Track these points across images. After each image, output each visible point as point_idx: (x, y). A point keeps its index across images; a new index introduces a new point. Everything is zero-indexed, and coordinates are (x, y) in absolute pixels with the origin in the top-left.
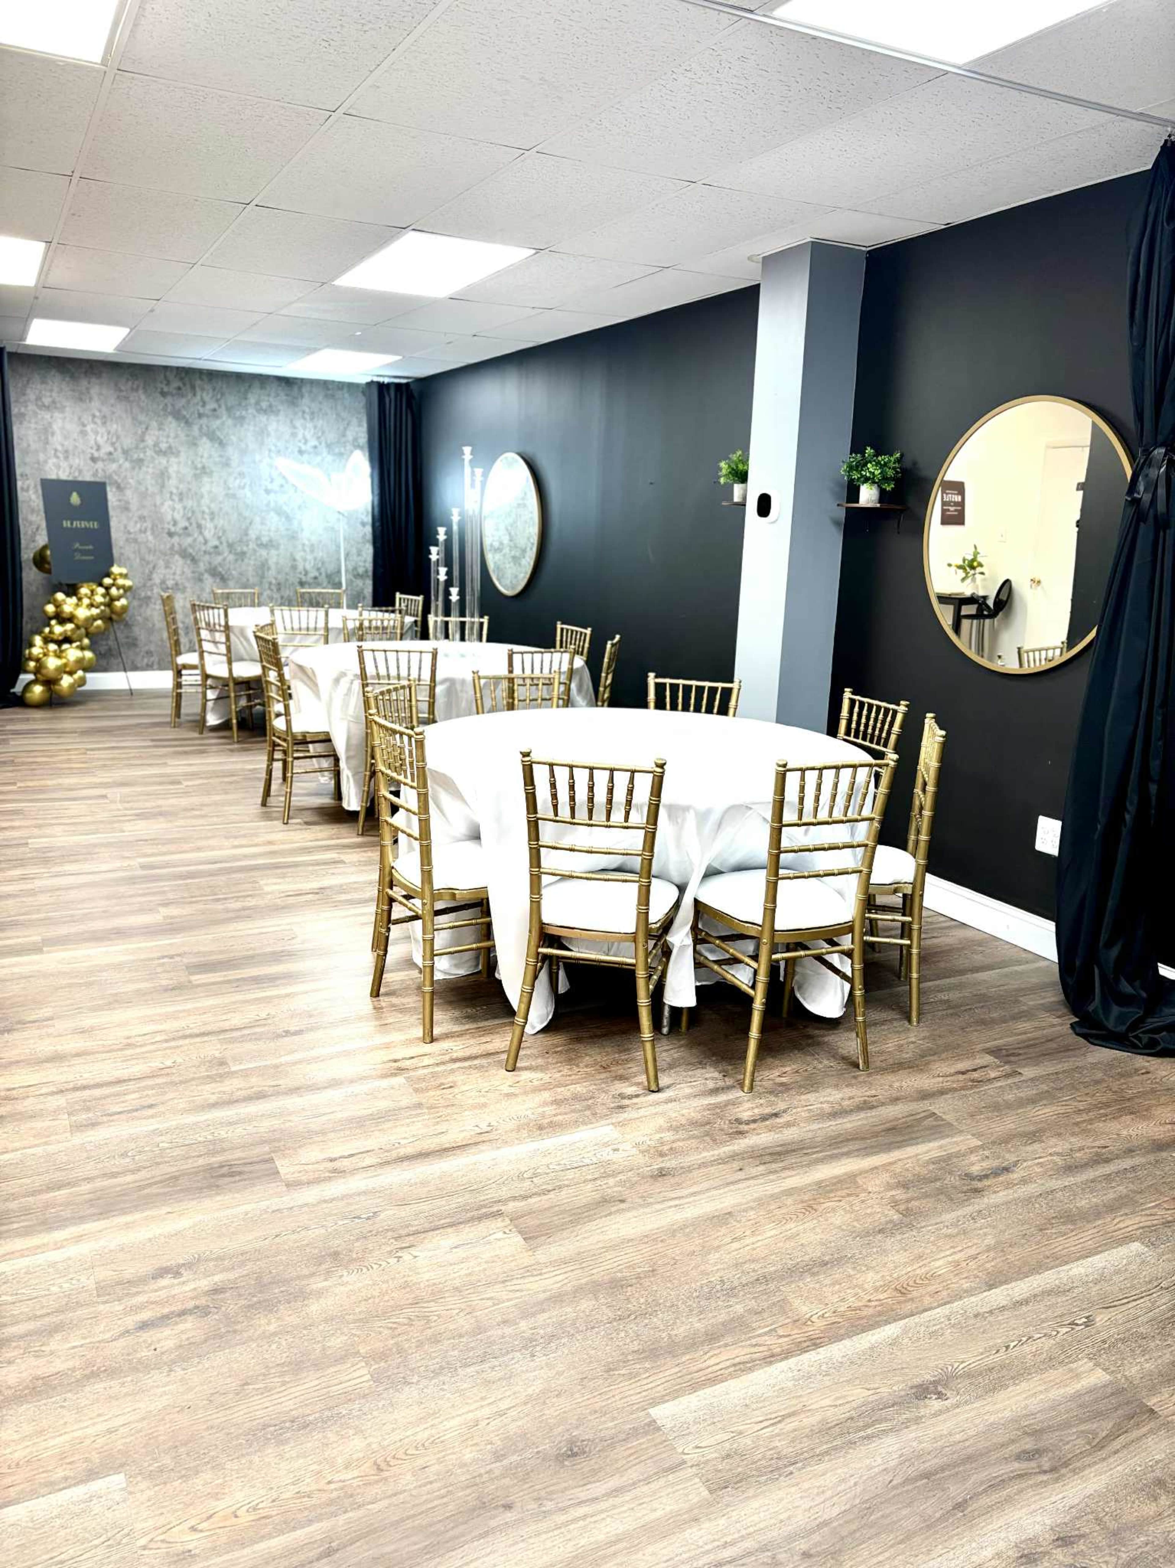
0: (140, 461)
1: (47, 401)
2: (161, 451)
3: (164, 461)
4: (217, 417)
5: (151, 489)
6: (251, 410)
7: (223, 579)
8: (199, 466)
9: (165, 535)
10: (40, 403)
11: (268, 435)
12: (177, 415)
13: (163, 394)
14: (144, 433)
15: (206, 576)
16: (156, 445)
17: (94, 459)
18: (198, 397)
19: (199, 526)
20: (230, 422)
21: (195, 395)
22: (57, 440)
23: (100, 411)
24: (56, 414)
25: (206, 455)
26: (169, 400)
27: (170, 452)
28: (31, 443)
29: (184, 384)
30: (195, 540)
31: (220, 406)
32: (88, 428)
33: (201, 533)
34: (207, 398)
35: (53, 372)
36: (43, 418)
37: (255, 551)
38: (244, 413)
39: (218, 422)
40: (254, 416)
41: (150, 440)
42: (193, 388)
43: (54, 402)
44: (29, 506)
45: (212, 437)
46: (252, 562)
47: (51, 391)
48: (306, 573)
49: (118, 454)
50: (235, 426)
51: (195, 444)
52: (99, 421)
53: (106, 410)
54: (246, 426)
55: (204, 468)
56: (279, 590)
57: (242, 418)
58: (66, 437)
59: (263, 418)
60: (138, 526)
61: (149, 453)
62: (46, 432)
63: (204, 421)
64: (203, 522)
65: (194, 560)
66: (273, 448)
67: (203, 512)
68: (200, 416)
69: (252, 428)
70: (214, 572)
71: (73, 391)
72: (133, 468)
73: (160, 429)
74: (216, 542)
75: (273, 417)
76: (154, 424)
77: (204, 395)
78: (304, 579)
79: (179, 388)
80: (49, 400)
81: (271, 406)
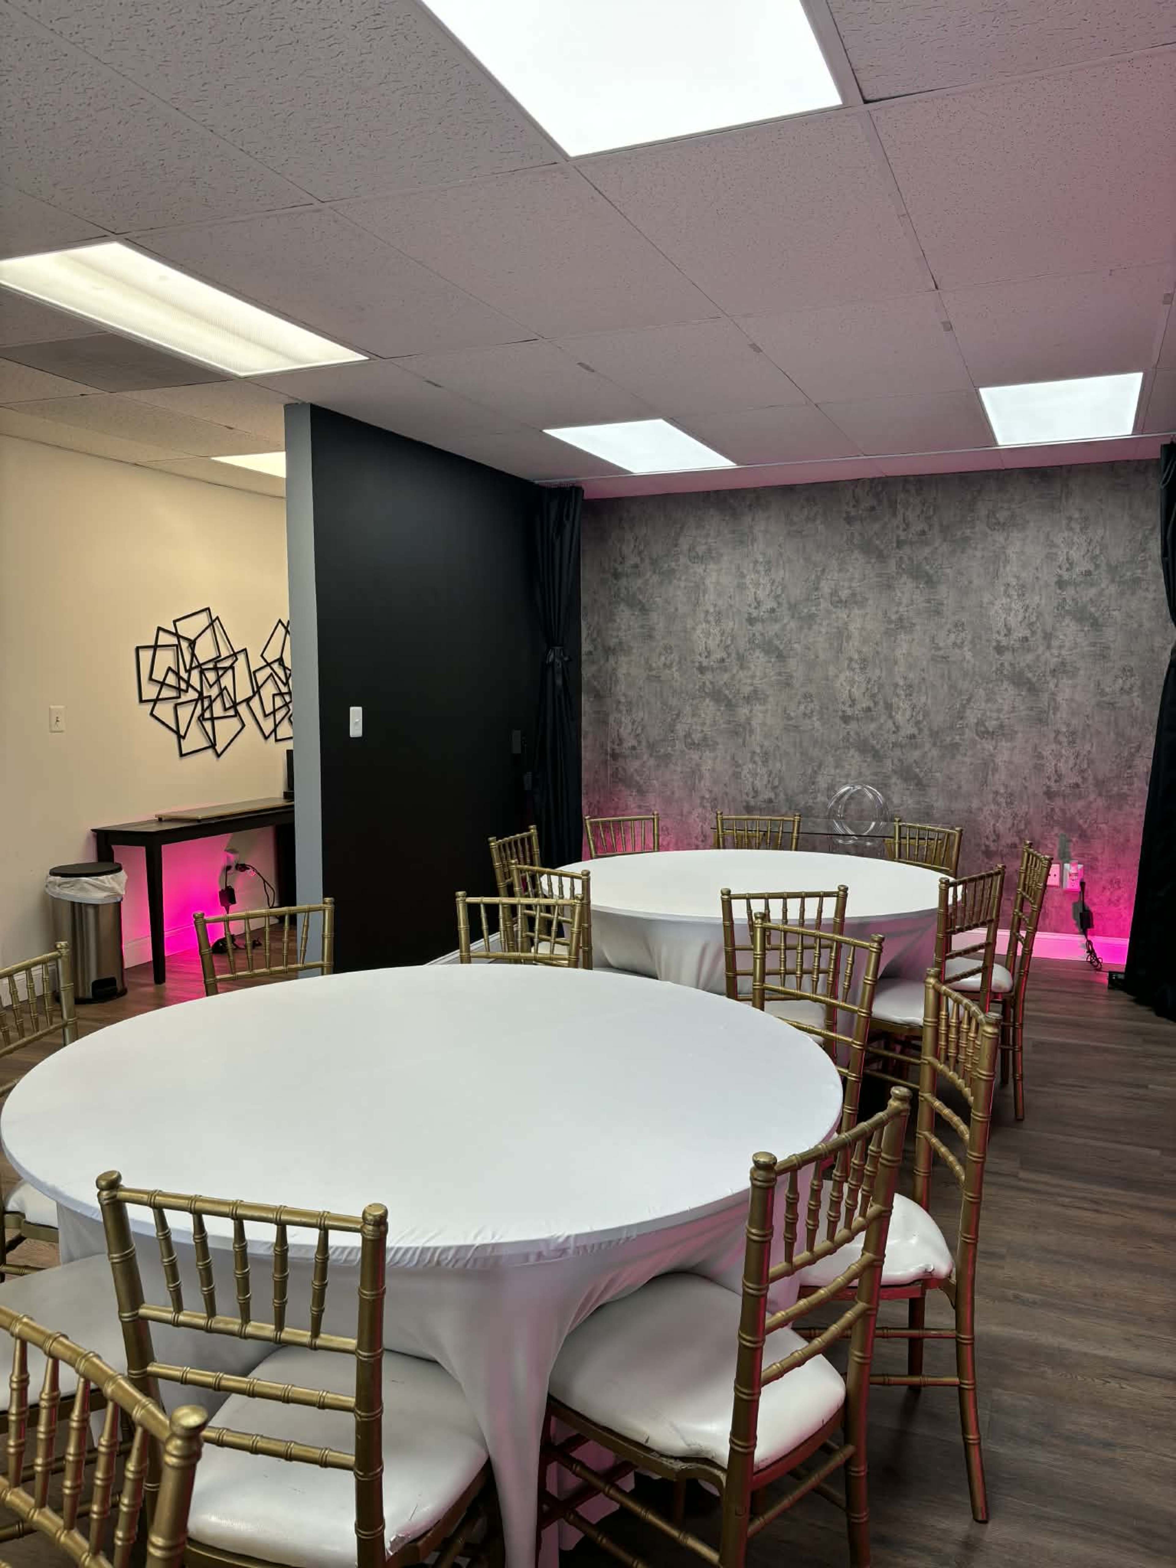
0: (811, 617)
1: (701, 549)
2: (841, 601)
3: (843, 614)
4: (927, 543)
5: (822, 656)
6: (980, 527)
7: (921, 785)
8: (894, 617)
9: (838, 721)
10: (693, 554)
11: (1007, 561)
12: (867, 548)
13: (849, 520)
14: (818, 579)
15: (894, 779)
16: (834, 593)
17: (751, 621)
18: (900, 517)
19: (889, 707)
20: (945, 548)
21: (894, 514)
22: (709, 599)
23: (764, 554)
24: (712, 566)
25: (905, 601)
26: (857, 526)
27: (854, 600)
28: (679, 606)
29: (880, 502)
30: (880, 727)
31: (931, 527)
32: (748, 580)
33: (891, 717)
34: (911, 516)
35: (712, 511)
36: (695, 573)
37: (974, 743)
38: (968, 532)
39: (927, 551)
40: (985, 535)
41: (826, 587)
42: (893, 505)
43: (710, 550)
44: (671, 687)
45: (918, 574)
46: (968, 760)
47: (708, 535)
48: (1059, 778)
49: (784, 611)
50: (954, 552)
51: (890, 587)
52: (761, 568)
53: (771, 552)
54: (970, 551)
55: (901, 619)
56: (1009, 804)
57: (966, 540)
58: (719, 595)
59: (1000, 537)
60: (802, 707)
61: (824, 604)
62: (698, 588)
63: (907, 550)
64: (895, 700)
65: (877, 756)
66: (1014, 582)
67: (896, 685)
68: (900, 544)
69: (979, 554)
70: (907, 774)
71: (733, 532)
72: (801, 628)
73: (840, 570)
74: (913, 730)
75: (1015, 534)
76: (834, 563)
77: (909, 513)
78: (1054, 787)
79: (873, 509)
80: (704, 547)
81: (1013, 516)
